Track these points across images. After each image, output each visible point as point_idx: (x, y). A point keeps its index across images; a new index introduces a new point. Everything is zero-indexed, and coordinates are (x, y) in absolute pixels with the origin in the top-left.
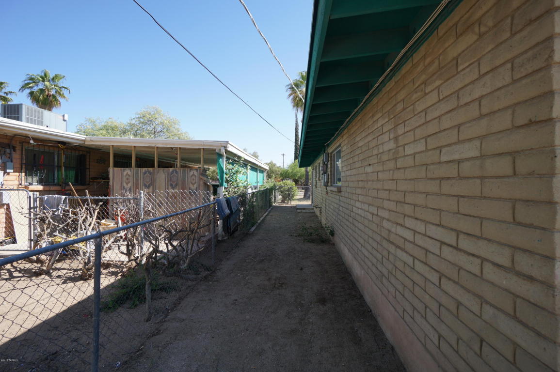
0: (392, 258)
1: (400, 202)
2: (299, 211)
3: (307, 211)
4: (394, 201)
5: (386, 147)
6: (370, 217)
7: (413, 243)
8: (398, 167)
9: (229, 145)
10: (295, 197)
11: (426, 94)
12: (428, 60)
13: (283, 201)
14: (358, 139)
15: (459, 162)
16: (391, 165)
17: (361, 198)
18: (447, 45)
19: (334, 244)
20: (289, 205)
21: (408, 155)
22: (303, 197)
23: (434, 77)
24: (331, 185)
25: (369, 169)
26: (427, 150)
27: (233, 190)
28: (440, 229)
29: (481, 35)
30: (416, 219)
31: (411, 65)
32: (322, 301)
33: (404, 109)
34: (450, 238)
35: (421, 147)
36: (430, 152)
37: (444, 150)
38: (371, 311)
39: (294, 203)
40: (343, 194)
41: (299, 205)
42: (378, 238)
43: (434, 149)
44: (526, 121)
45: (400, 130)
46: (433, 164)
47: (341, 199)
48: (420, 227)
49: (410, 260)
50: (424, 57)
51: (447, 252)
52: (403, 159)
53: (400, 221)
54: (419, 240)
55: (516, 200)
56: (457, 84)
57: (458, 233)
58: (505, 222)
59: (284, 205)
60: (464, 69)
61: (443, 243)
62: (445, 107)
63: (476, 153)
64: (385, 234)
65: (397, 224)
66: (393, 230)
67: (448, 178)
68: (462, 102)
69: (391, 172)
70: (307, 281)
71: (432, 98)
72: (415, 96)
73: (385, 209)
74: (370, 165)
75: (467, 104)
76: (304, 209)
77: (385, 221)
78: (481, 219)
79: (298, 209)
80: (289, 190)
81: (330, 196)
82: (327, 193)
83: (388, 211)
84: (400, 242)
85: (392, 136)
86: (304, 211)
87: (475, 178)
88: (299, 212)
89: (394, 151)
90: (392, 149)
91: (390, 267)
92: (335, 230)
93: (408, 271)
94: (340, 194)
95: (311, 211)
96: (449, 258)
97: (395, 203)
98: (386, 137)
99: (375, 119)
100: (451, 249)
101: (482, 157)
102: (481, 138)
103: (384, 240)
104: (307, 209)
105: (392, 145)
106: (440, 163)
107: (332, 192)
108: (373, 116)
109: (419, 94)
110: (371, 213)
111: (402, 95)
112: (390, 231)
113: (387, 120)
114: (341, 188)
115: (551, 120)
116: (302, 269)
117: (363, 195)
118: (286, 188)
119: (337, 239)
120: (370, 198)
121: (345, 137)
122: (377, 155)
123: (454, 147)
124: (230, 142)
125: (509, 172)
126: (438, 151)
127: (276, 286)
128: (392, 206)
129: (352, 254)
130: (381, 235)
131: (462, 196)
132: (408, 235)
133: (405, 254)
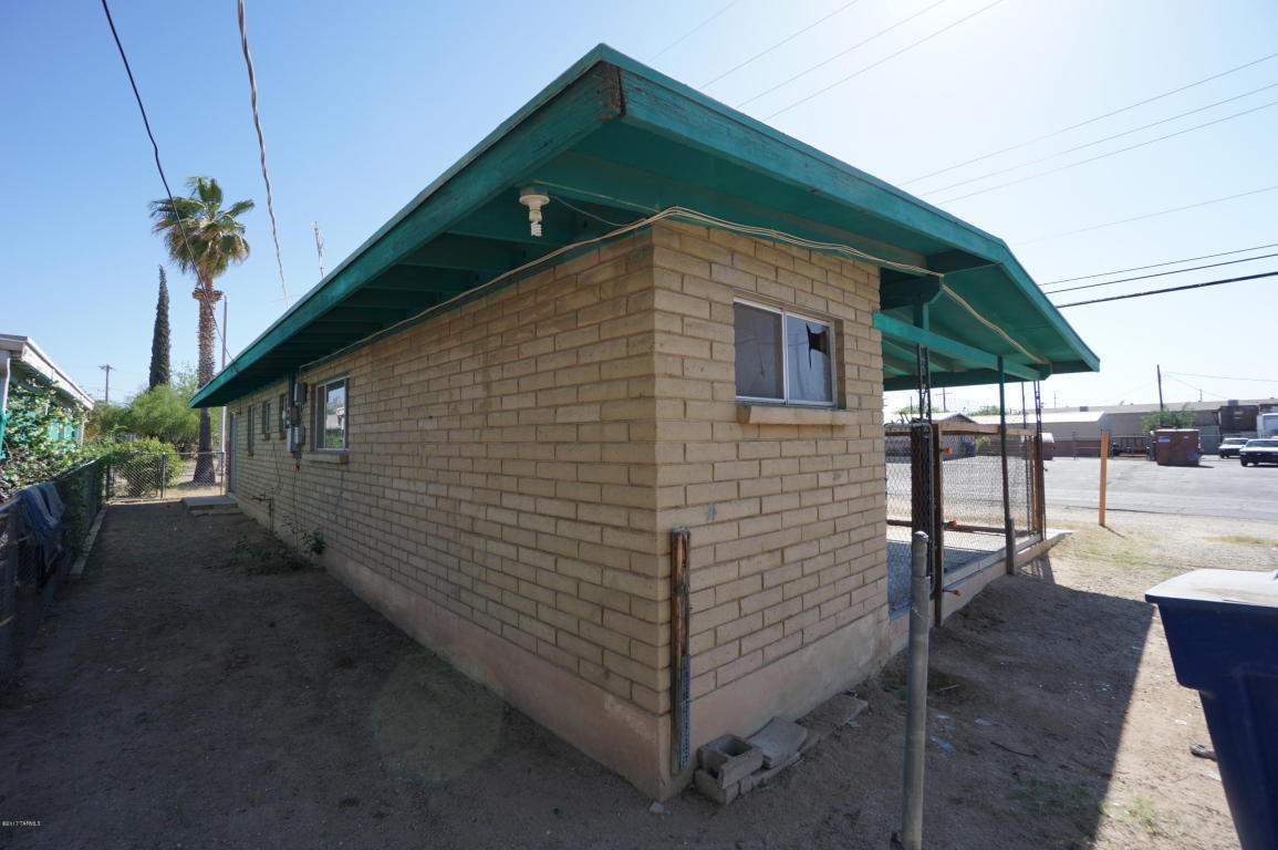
0: (478, 557)
1: (495, 474)
2: (195, 512)
3: (224, 512)
4: (482, 473)
5: (467, 394)
6: (431, 502)
7: (518, 527)
8: (491, 424)
9: (26, 347)
10: (174, 481)
11: (536, 338)
12: (541, 299)
13: (135, 493)
14: (398, 371)
15: (578, 425)
16: (478, 421)
17: (405, 472)
18: (566, 292)
19: (324, 569)
20: (157, 500)
21: (507, 411)
22: (191, 479)
23: (549, 322)
24: (312, 450)
25: (429, 425)
26: (537, 407)
27: (35, 466)
28: (556, 503)
29: (601, 301)
30: (521, 494)
31: (514, 293)
32: (346, 662)
33: (502, 347)
34: (568, 511)
35: (528, 402)
36: (541, 411)
37: (560, 410)
38: (435, 655)
39: (172, 495)
40: (352, 467)
41: (189, 499)
42: (450, 534)
43: (548, 407)
44: (637, 394)
45: (495, 374)
46: (546, 425)
47: (347, 476)
48: (528, 504)
49: (511, 552)
50: (536, 292)
51: (564, 528)
52: (498, 415)
53: (495, 500)
54: (526, 521)
55: (631, 464)
56: (576, 339)
57: (577, 502)
58: (622, 485)
59: (142, 501)
60: (583, 327)
61: (558, 518)
62: (562, 362)
63: (595, 417)
64: (464, 524)
65: (488, 505)
66: (481, 515)
67: (565, 443)
68: (582, 361)
69: (477, 431)
70: (297, 642)
71: (547, 345)
72: (520, 336)
73: (464, 486)
74: (431, 417)
75: (587, 365)
76: (211, 507)
77: (463, 505)
78: (601, 484)
79: (192, 508)
80: (158, 462)
81: (306, 473)
82: (298, 467)
83: (470, 490)
84: (496, 531)
85: (479, 379)
86: (211, 512)
87: (594, 442)
88: (199, 516)
89: (482, 401)
90: (479, 399)
91: (475, 571)
92: (325, 540)
93: (508, 568)
94: (344, 467)
95: (235, 510)
96: (567, 534)
97: (484, 477)
98: (467, 379)
99: (444, 346)
100: (568, 523)
101: (602, 422)
102: (602, 403)
103: (462, 534)
104: (219, 506)
105: (479, 392)
106: (554, 424)
107: (316, 465)
108: (439, 341)
109: (526, 335)
110: (432, 496)
111: (499, 327)
112: (473, 519)
113: (470, 354)
114: (347, 457)
115: (653, 397)
116: (272, 625)
117: (414, 467)
118: (146, 457)
119: (331, 557)
120: (431, 472)
121: (362, 361)
122: (448, 403)
123: (571, 408)
124: (30, 341)
125: (625, 438)
126: (553, 411)
127: (234, 665)
128: (479, 481)
129: (383, 574)
130: (456, 528)
131: (581, 463)
132: (509, 518)
133: (502, 546)
